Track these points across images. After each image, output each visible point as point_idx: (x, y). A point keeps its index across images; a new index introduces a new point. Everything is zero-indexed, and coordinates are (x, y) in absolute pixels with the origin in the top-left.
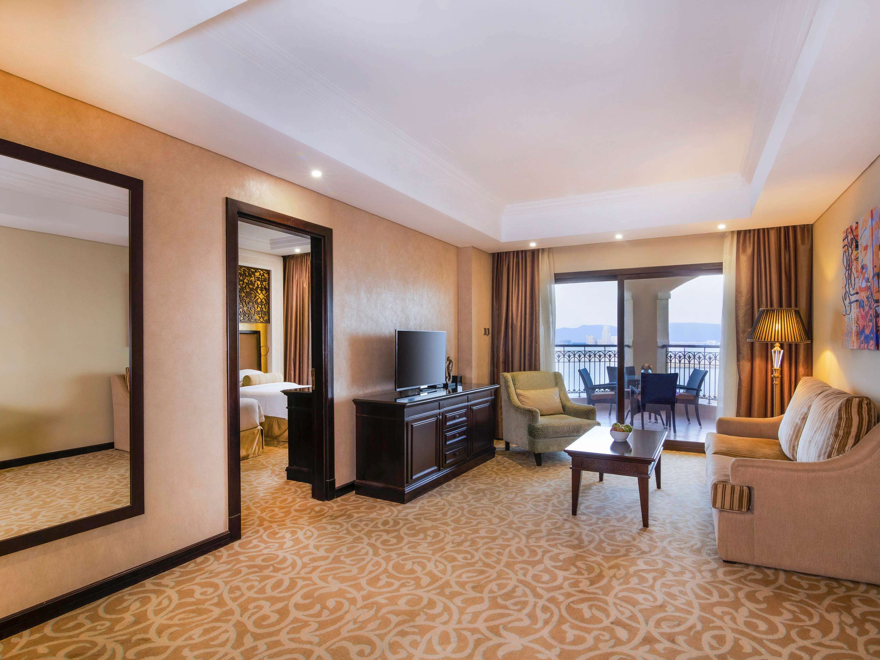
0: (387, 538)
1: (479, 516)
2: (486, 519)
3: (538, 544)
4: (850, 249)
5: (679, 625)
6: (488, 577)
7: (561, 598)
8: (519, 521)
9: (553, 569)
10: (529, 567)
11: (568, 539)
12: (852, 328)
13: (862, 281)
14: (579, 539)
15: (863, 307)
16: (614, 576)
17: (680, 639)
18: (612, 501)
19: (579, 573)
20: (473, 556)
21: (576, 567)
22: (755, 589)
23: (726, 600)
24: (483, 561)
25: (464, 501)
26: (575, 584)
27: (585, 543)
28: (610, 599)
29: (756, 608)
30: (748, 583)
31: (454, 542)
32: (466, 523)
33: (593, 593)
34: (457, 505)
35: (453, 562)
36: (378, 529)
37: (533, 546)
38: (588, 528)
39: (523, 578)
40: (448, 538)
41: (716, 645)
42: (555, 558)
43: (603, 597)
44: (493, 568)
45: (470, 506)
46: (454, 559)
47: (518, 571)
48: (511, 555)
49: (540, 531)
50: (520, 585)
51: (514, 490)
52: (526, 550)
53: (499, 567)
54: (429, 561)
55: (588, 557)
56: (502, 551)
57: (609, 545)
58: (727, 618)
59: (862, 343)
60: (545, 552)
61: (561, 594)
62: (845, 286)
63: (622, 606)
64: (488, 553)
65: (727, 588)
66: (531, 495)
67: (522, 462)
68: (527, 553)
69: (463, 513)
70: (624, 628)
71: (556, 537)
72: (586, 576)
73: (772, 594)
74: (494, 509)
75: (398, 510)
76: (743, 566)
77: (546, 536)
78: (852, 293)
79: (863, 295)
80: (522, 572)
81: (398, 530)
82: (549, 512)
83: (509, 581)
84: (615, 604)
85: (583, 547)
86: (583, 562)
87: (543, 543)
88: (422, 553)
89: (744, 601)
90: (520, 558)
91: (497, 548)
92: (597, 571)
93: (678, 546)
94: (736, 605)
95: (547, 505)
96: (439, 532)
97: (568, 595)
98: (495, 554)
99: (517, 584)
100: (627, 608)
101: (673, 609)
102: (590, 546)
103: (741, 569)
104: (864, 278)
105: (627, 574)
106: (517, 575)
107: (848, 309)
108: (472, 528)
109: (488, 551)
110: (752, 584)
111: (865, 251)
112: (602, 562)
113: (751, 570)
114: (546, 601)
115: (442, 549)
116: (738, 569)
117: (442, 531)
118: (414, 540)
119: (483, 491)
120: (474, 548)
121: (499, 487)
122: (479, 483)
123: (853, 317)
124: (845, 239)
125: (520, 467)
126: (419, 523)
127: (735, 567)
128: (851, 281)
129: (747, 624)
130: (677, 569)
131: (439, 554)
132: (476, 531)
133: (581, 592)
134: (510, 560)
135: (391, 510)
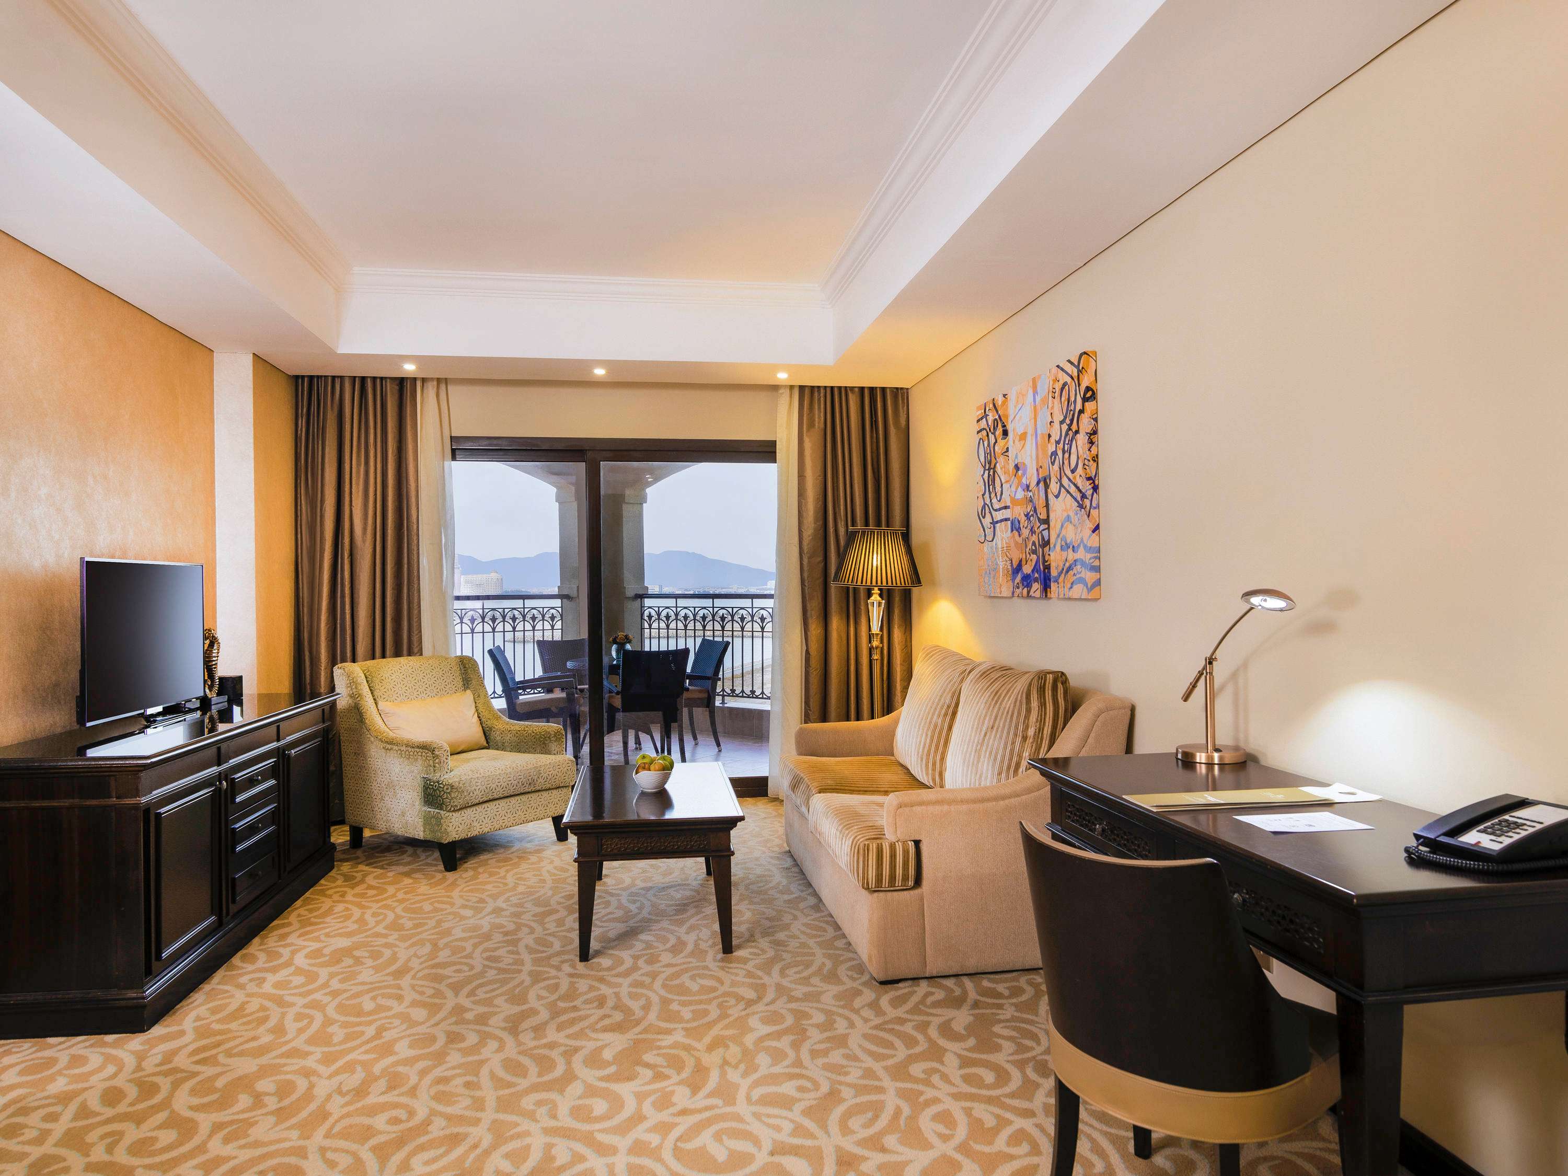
0: (142, 1136)
1: (370, 1013)
2: (393, 1016)
3: (544, 1041)
4: (991, 436)
5: (876, 1117)
6: (475, 1146)
7: (654, 1139)
8: (474, 1003)
9: (604, 1085)
10: (554, 1096)
11: (601, 1012)
12: (997, 564)
13: (1017, 489)
14: (619, 1006)
15: (1019, 530)
16: (725, 1062)
17: (891, 1141)
18: (640, 917)
19: (659, 1076)
20: (411, 1113)
21: (647, 1065)
22: (947, 1018)
23: (918, 1049)
24: (441, 1114)
25: (311, 987)
26: (664, 1102)
27: (637, 1012)
28: (742, 1108)
29: (965, 1049)
30: (931, 1011)
31: (345, 1089)
32: (348, 1038)
33: (707, 1108)
34: (301, 1001)
35: (368, 1139)
36: (98, 1119)
37: (536, 1047)
38: (626, 982)
39: (553, 1123)
40: (323, 1088)
41: (948, 1132)
42: (594, 1060)
43: (728, 1109)
44: (476, 1122)
45: (335, 994)
46: (367, 1133)
47: (534, 1112)
48: (499, 1083)
49: (533, 1012)
50: (556, 1140)
51: (424, 936)
52: (525, 1061)
53: (488, 1116)
54: (305, 1157)
55: (659, 1040)
56: (475, 1079)
57: (683, 1004)
58: (936, 1079)
59: (1018, 588)
60: (569, 1053)
61: (649, 1130)
62: (983, 495)
63: (769, 1116)
64: (443, 1092)
65: (908, 1028)
66: (471, 937)
67: (406, 869)
68: (533, 1070)
69: (325, 1016)
70: (796, 1155)
71: (573, 1015)
72: (675, 1078)
73: (971, 1018)
74: (400, 988)
75: (133, 1052)
76: (910, 983)
77: (553, 1018)
78: (996, 506)
79: (1018, 512)
80: (543, 1111)
81: (166, 1104)
82: (528, 967)
83: (528, 1140)
84: (757, 1116)
85: (638, 1022)
86: (655, 1052)
87: (552, 1035)
88: (271, 1143)
89: (942, 1042)
90: (524, 1083)
91: (460, 1075)
92: (690, 1063)
93: (798, 976)
94: (936, 1053)
95: (518, 953)
96: (289, 1077)
97: (664, 1129)
98: (461, 1090)
99: (548, 1139)
100: (781, 1117)
101: (852, 1092)
102: (649, 1016)
103: (910, 989)
104: (1020, 483)
105: (745, 1052)
106: (537, 1121)
107: (989, 532)
108: (373, 1044)
109: (441, 1087)
110: (938, 1011)
111: (1022, 442)
112: (687, 1041)
113: (923, 987)
114: (628, 1154)
115: (322, 1115)
116: (906, 990)
117: (295, 1072)
118: (228, 1118)
119: (347, 952)
120: (404, 1089)
121: (386, 936)
122: (327, 935)
123: (1000, 546)
124: (982, 418)
125: (407, 881)
126: (219, 1069)
127: (901, 988)
128: (994, 488)
129: (967, 1079)
130: (819, 1018)
131: (322, 1131)
132: (387, 1049)
133: (684, 1112)
134: (501, 1093)
135: (109, 1059)
